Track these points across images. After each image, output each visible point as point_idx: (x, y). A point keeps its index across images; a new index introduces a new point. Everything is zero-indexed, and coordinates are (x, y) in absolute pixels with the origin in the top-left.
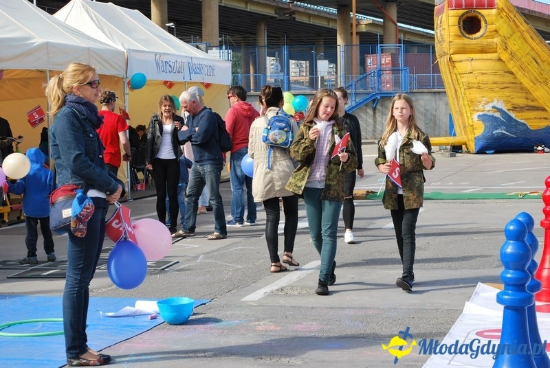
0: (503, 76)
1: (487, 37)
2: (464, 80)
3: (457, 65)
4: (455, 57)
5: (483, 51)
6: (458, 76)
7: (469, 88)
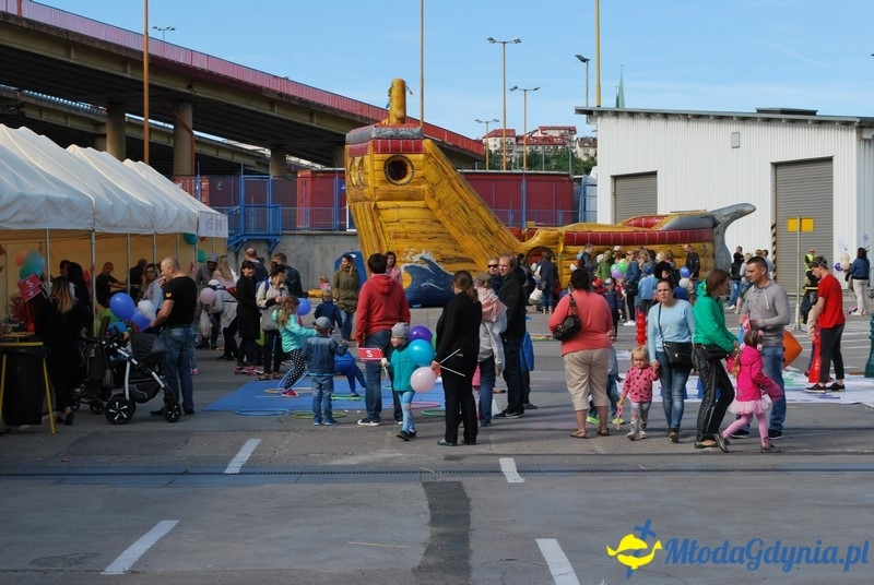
0: (431, 225)
1: (415, 183)
2: (390, 228)
3: (383, 213)
4: (381, 204)
5: (410, 198)
6: (384, 225)
7: (396, 238)
